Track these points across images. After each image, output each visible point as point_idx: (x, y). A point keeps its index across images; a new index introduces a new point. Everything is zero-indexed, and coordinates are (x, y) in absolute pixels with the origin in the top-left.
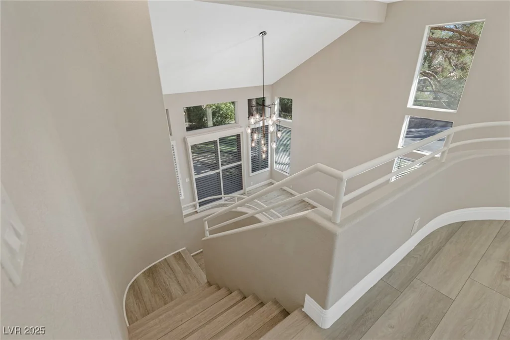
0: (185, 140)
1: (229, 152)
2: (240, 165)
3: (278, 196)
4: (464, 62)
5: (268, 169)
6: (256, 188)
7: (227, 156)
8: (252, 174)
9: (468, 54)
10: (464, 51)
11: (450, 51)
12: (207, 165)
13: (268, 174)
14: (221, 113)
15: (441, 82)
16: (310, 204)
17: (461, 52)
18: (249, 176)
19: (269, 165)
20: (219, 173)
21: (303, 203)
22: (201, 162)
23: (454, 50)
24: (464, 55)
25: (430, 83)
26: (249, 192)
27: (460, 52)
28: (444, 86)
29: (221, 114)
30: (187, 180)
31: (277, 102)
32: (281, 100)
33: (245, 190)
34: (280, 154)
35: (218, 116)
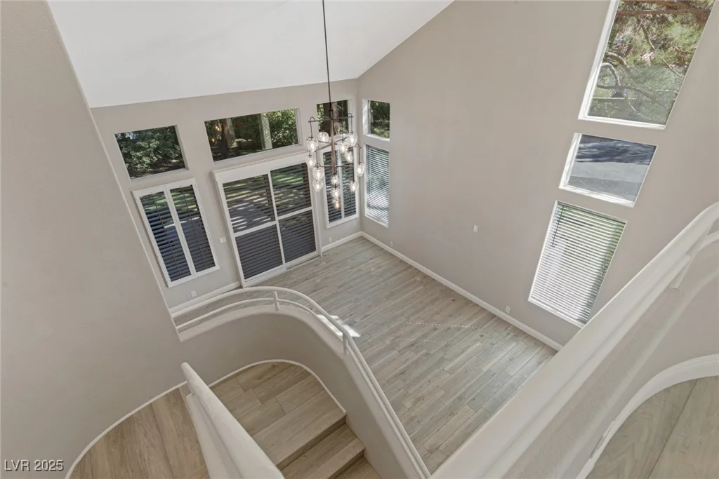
0: (211, 176)
1: (300, 186)
2: (310, 213)
3: (370, 259)
4: (669, 37)
5: (356, 216)
6: (339, 246)
7: (296, 194)
8: (330, 225)
9: (678, 22)
10: (670, 18)
11: (647, 18)
12: (264, 208)
13: (355, 224)
14: (290, 123)
15: (632, 71)
16: (419, 271)
17: (667, 20)
18: (325, 227)
19: (357, 210)
20: (275, 227)
21: (410, 270)
22: (255, 204)
23: (654, 16)
24: (670, 24)
25: (613, 72)
26: (326, 254)
27: (664, 20)
28: (635, 78)
29: (290, 125)
30: (223, 240)
31: (366, 108)
32: (373, 104)
33: (319, 249)
34: (374, 193)
35: (286, 129)
